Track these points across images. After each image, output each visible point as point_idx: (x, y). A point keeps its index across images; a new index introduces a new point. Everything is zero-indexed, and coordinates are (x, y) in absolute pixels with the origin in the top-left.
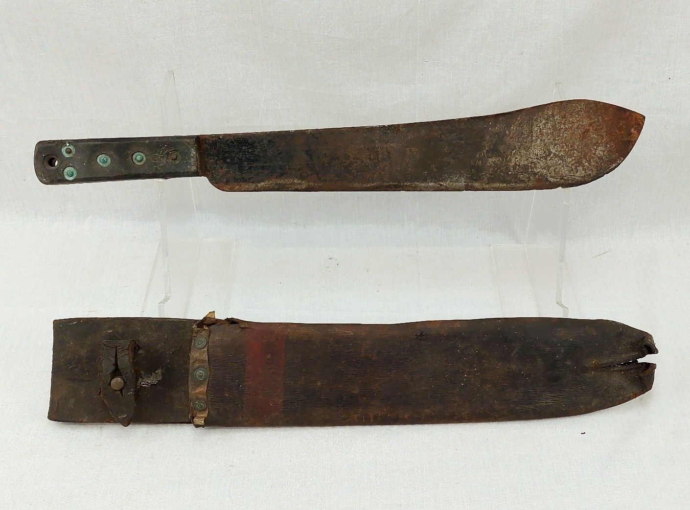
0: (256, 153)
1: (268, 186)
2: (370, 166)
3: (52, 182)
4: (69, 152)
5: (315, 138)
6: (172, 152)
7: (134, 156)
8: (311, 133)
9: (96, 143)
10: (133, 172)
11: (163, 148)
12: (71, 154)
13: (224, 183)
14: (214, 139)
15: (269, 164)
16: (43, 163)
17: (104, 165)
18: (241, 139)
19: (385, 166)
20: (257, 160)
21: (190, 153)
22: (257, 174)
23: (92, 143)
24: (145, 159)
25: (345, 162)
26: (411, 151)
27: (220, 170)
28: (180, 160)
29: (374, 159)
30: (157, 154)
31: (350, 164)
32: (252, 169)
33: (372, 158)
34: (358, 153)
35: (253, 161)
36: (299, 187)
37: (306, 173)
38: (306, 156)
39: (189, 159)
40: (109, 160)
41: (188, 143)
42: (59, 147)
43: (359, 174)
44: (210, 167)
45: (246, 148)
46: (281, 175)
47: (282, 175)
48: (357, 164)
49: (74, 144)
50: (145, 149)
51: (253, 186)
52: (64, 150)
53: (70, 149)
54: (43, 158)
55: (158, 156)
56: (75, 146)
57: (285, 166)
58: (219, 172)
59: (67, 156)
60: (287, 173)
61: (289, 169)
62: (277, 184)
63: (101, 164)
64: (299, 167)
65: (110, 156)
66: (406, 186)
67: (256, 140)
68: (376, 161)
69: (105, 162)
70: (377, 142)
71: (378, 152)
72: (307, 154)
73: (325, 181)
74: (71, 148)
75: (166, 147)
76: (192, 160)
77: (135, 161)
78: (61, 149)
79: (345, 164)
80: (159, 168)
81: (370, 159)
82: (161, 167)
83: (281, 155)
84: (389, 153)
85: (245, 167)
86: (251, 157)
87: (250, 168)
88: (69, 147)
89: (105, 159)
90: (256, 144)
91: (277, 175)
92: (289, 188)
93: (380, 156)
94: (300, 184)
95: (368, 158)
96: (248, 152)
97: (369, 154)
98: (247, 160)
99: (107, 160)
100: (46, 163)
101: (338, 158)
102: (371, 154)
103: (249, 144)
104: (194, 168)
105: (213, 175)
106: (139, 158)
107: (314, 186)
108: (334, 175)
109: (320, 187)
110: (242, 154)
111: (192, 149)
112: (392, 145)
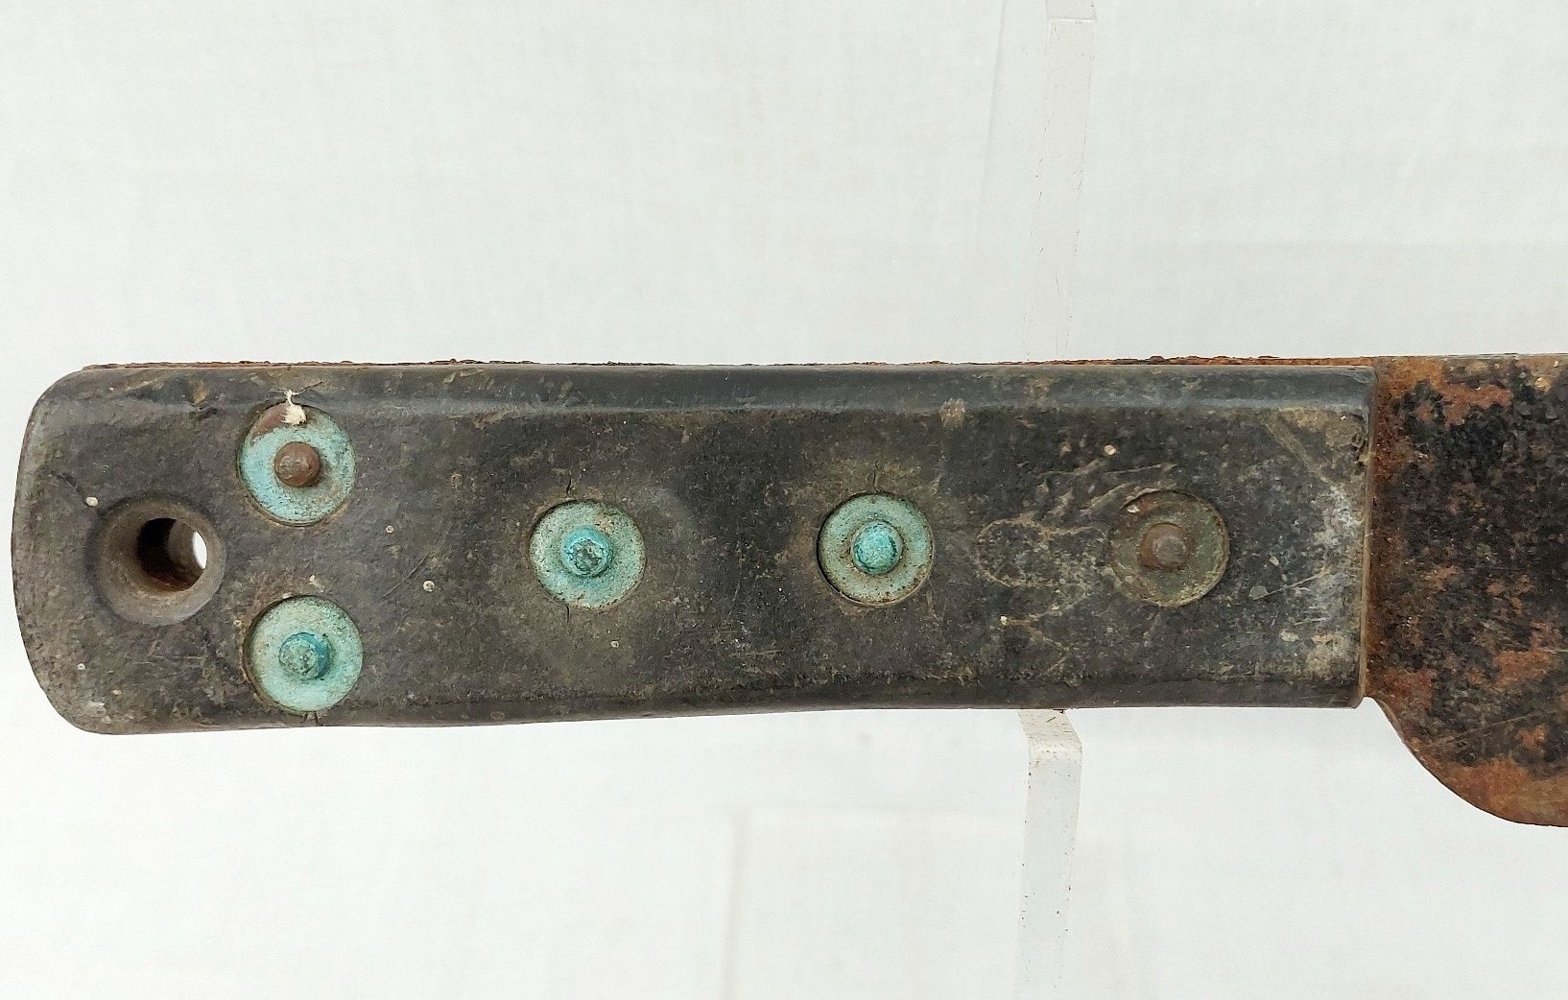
3: (158, 717)
4: (309, 475)
6: (1152, 506)
7: (837, 527)
9: (535, 409)
10: (825, 658)
11: (1084, 471)
12: (314, 495)
13: (1527, 758)
14: (1486, 397)
16: (90, 566)
17: (591, 597)
21: (1316, 521)
23: (500, 411)
24: (920, 550)
27: (1507, 657)
28: (1214, 576)
30: (1026, 520)
39: (1300, 569)
40: (632, 555)
41: (1302, 433)
42: (225, 434)
44: (1432, 628)
49: (352, 409)
50: (927, 477)
52: (260, 458)
53: (316, 455)
54: (86, 524)
55: (1035, 536)
56: (354, 429)
58: (1491, 675)
59: (285, 506)
63: (558, 583)
65: (647, 525)
69: (592, 568)
74: (325, 439)
75: (1114, 463)
76: (1326, 579)
77: (838, 570)
78: (238, 452)
80: (1036, 637)
82: (1059, 629)
88: (301, 436)
89: (599, 550)
99: (614, 552)
100: (117, 567)
104: (1328, 651)
105: (1442, 693)
106: (875, 545)
111: (1337, 492)
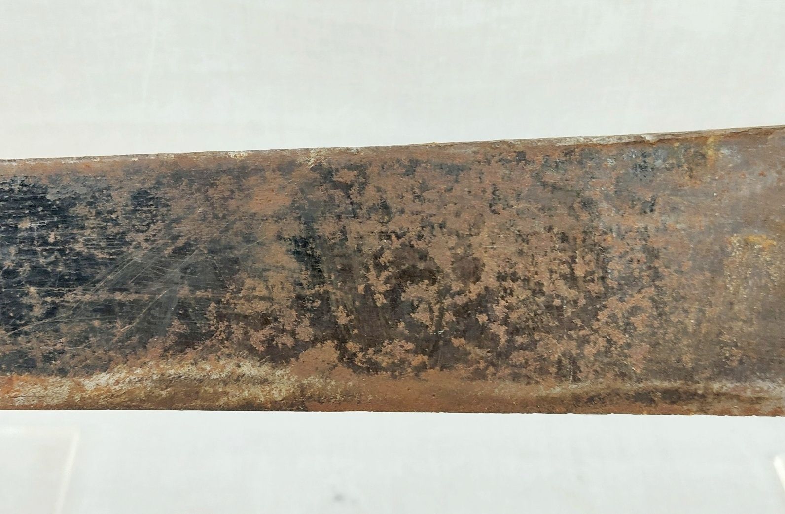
0: (78, 247)
1: (126, 388)
2: (568, 311)
5: (336, 186)
8: (318, 167)
15: (134, 296)
18: (16, 187)
19: (634, 311)
20: (81, 280)
22: (81, 340)
25: (459, 293)
26: (747, 244)
29: (589, 278)
31: (482, 303)
32: (62, 314)
33: (579, 272)
34: (521, 252)
35: (62, 281)
36: (259, 393)
37: (293, 334)
38: (292, 263)
43: (519, 340)
45: (36, 226)
46: (185, 343)
47: (188, 345)
48: (513, 300)
51: (61, 387)
57: (203, 303)
60: (210, 335)
61: (220, 317)
62: (166, 382)
64: (261, 307)
66: (718, 395)
67: (80, 190)
68: (595, 288)
70: (604, 205)
71: (604, 250)
72: (297, 253)
73: (373, 368)
79: (460, 300)
81: (571, 279)
83: (189, 259)
84: (653, 254)
85: (30, 307)
86: (55, 263)
87: (52, 312)
90: (80, 209)
91: (169, 343)
92: (216, 396)
93: (616, 268)
94: (264, 381)
95: (564, 277)
96: (45, 243)
97: (565, 257)
98: (40, 276)
101: (432, 275)
102: (573, 258)
103: (48, 207)
107: (325, 387)
108: (410, 346)
109: (346, 393)
110: (20, 252)
112: (670, 221)
